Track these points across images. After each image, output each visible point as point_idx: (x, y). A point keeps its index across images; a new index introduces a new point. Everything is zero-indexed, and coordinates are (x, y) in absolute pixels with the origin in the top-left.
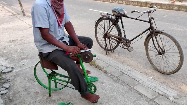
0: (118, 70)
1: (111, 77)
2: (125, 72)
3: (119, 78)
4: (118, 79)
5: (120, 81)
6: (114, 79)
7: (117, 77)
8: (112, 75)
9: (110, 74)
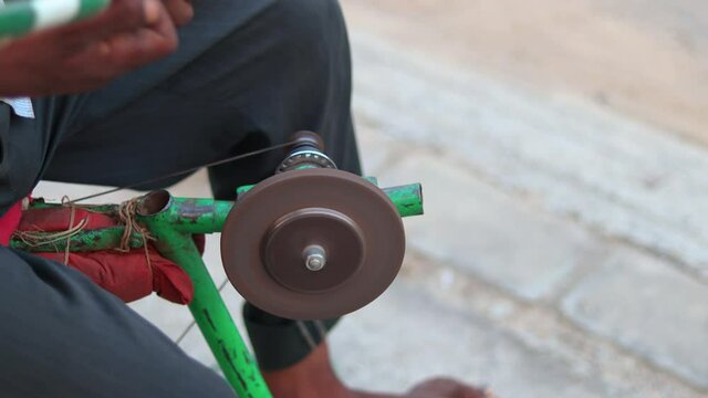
0: (524, 193)
1: (482, 322)
2: (618, 222)
3: (581, 307)
4: (574, 331)
5: (606, 355)
6: (520, 328)
7: (552, 306)
8: (477, 283)
9: (447, 277)
